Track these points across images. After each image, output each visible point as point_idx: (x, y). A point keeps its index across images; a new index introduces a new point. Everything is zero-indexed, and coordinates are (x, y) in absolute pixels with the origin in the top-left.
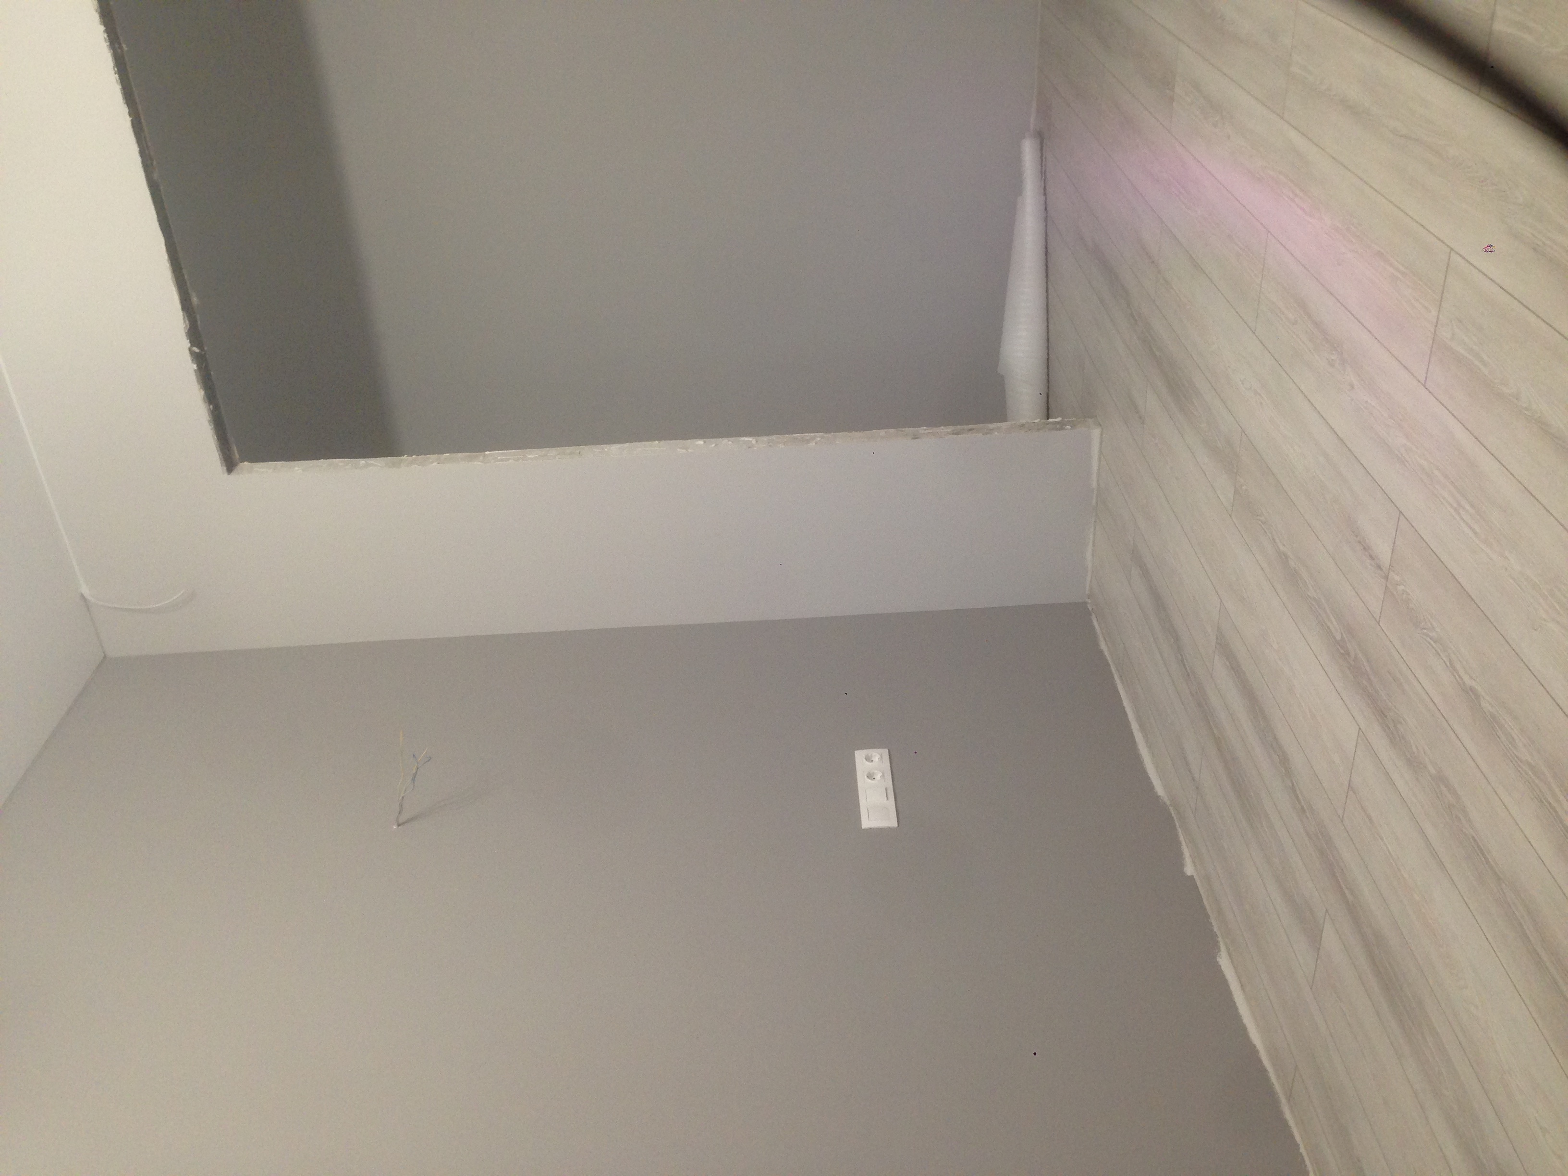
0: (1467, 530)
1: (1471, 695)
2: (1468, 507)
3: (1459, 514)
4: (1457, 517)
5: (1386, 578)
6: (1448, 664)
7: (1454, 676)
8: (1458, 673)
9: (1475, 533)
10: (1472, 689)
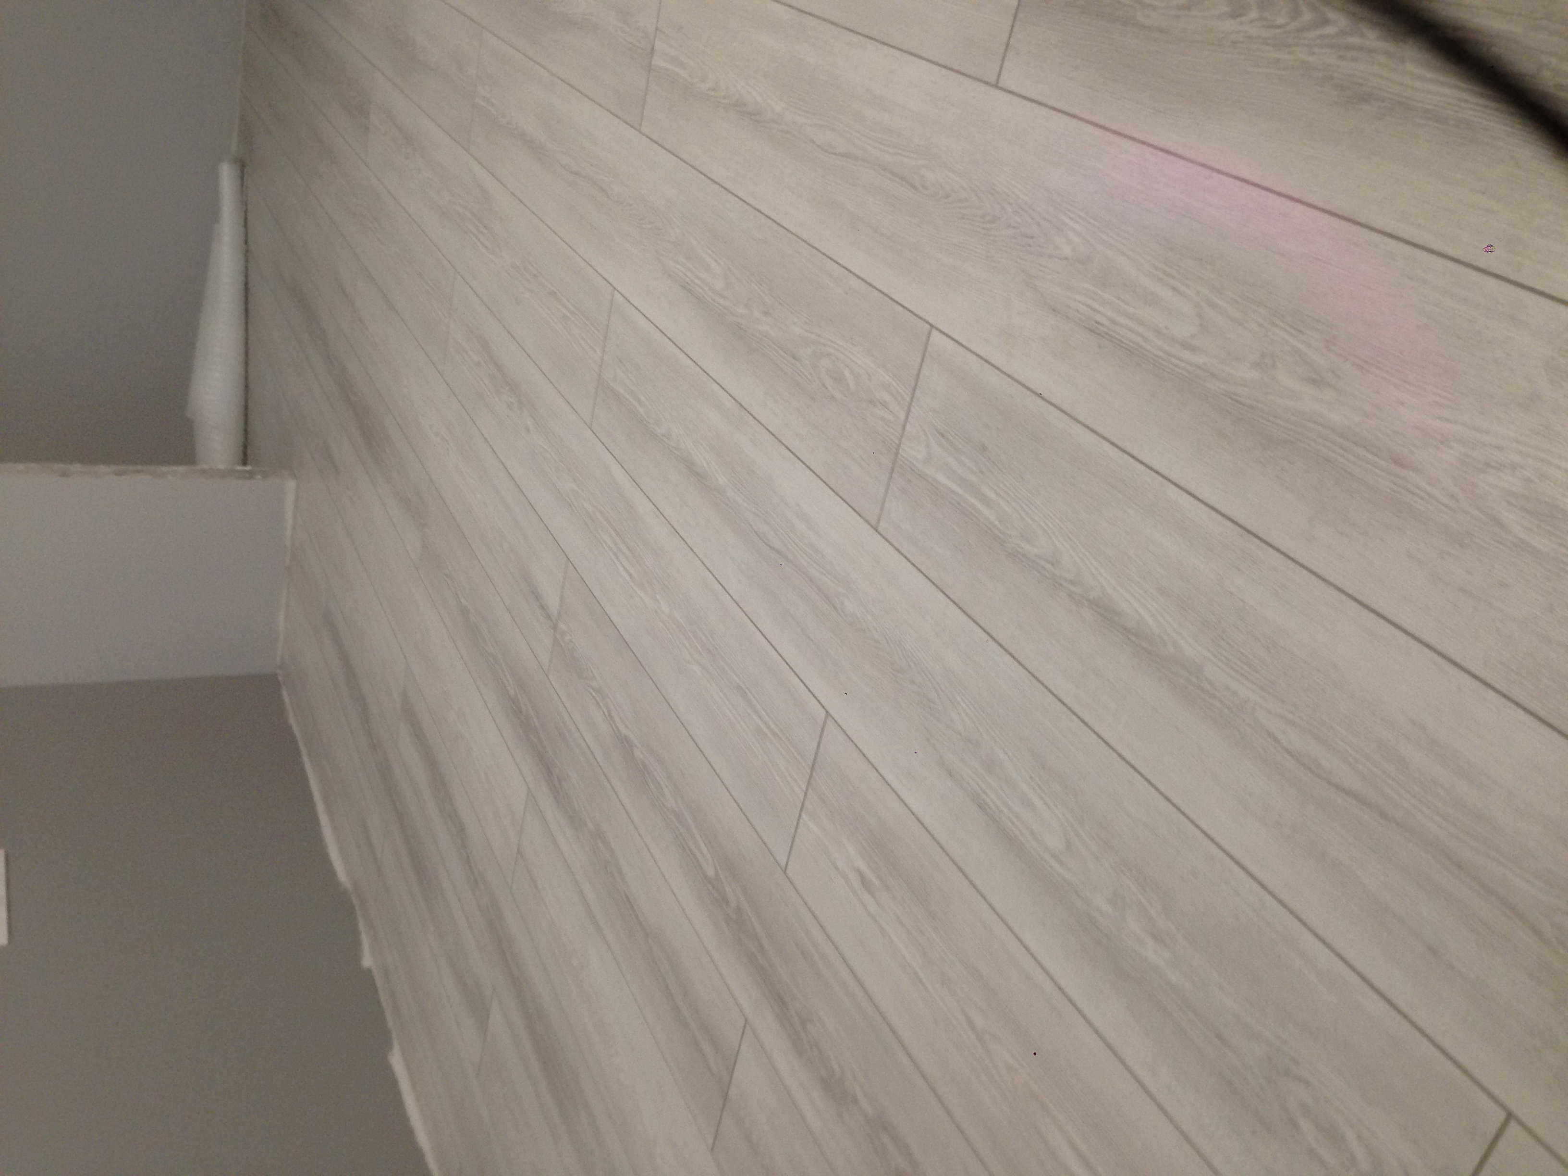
0: (624, 573)
1: (624, 741)
2: (625, 550)
3: (617, 557)
4: (615, 560)
5: (555, 628)
6: (607, 714)
7: (611, 726)
8: (614, 722)
9: (630, 575)
10: (626, 739)
